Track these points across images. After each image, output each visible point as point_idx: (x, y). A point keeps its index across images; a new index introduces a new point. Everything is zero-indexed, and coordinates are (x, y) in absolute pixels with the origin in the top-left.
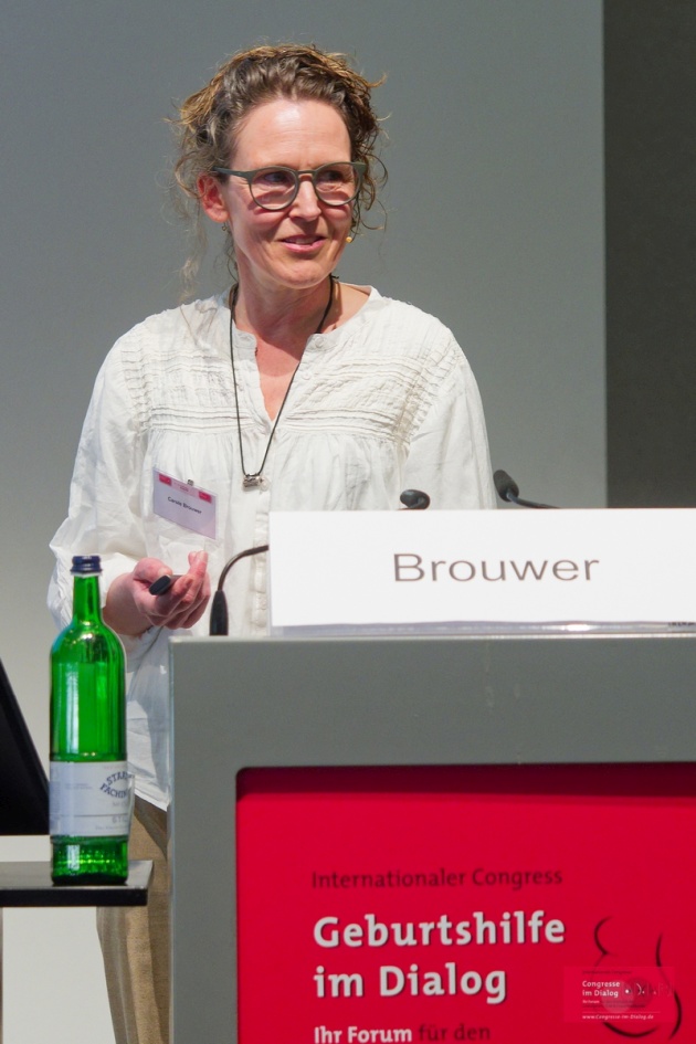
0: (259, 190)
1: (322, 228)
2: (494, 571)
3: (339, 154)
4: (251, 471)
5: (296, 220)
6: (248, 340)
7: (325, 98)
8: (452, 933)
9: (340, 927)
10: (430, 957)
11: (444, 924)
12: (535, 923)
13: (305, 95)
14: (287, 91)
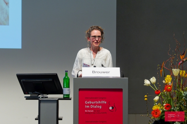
0: (93, 38)
1: (98, 41)
2: (101, 72)
3: (100, 35)
4: (92, 63)
5: (96, 41)
6: (92, 52)
7: (99, 30)
8: (97, 103)
9: (87, 102)
10: (95, 105)
11: (96, 102)
12: (104, 102)
13: (97, 30)
14: (96, 29)
